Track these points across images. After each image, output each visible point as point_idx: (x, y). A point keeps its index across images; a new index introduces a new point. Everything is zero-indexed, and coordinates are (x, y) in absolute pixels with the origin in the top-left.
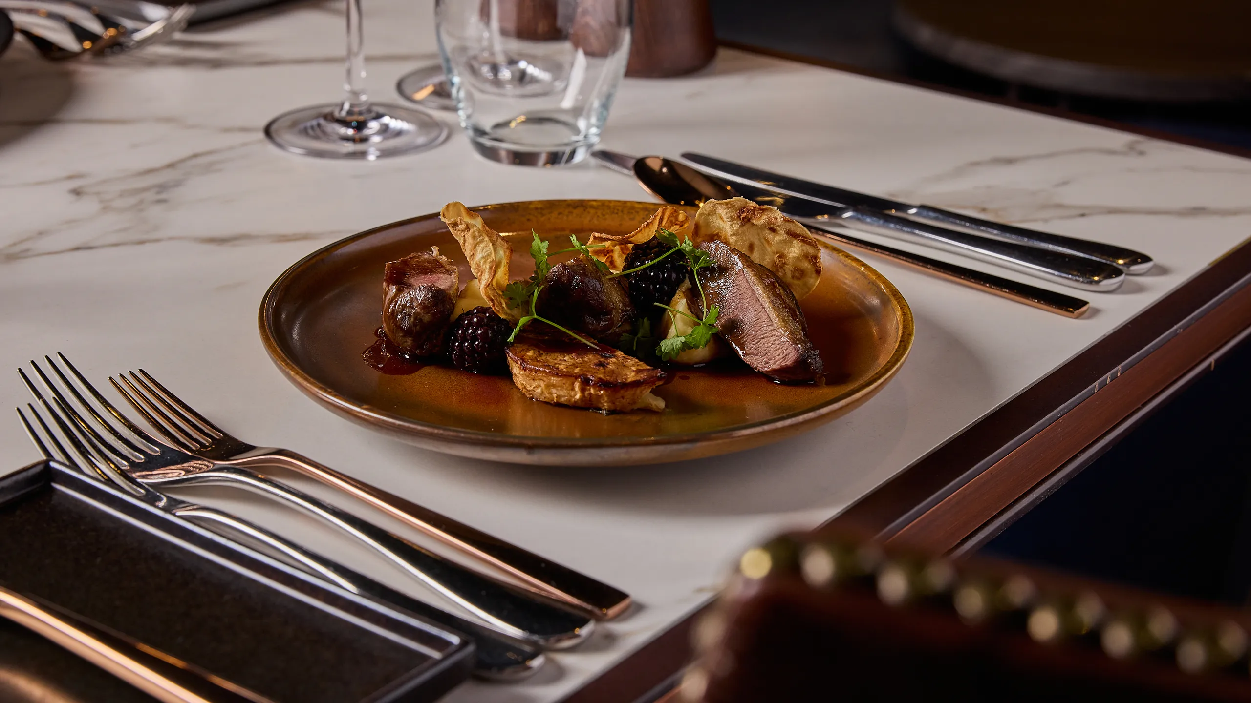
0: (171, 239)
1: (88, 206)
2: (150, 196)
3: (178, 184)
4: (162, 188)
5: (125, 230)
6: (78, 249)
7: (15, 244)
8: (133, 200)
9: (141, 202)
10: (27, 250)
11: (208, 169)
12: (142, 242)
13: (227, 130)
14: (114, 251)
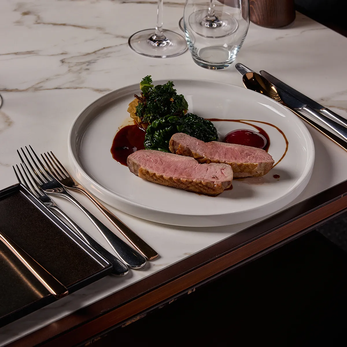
0: (85, 88)
1: (65, 68)
2: (84, 66)
3: (94, 62)
4: (89, 63)
5: (73, 81)
6: (56, 88)
7: (38, 84)
8: (78, 68)
9: (81, 69)
10: (41, 87)
11: (106, 55)
12: (76, 88)
13: (118, 37)
14: (68, 90)
